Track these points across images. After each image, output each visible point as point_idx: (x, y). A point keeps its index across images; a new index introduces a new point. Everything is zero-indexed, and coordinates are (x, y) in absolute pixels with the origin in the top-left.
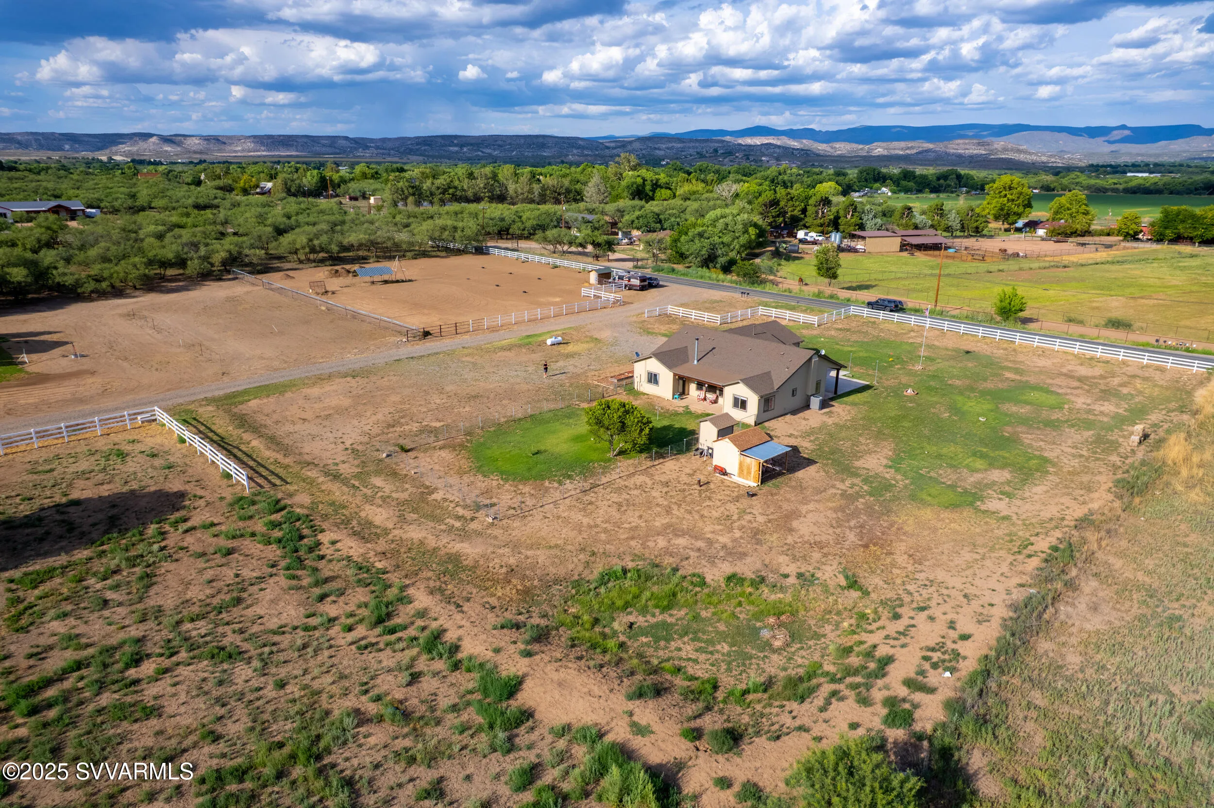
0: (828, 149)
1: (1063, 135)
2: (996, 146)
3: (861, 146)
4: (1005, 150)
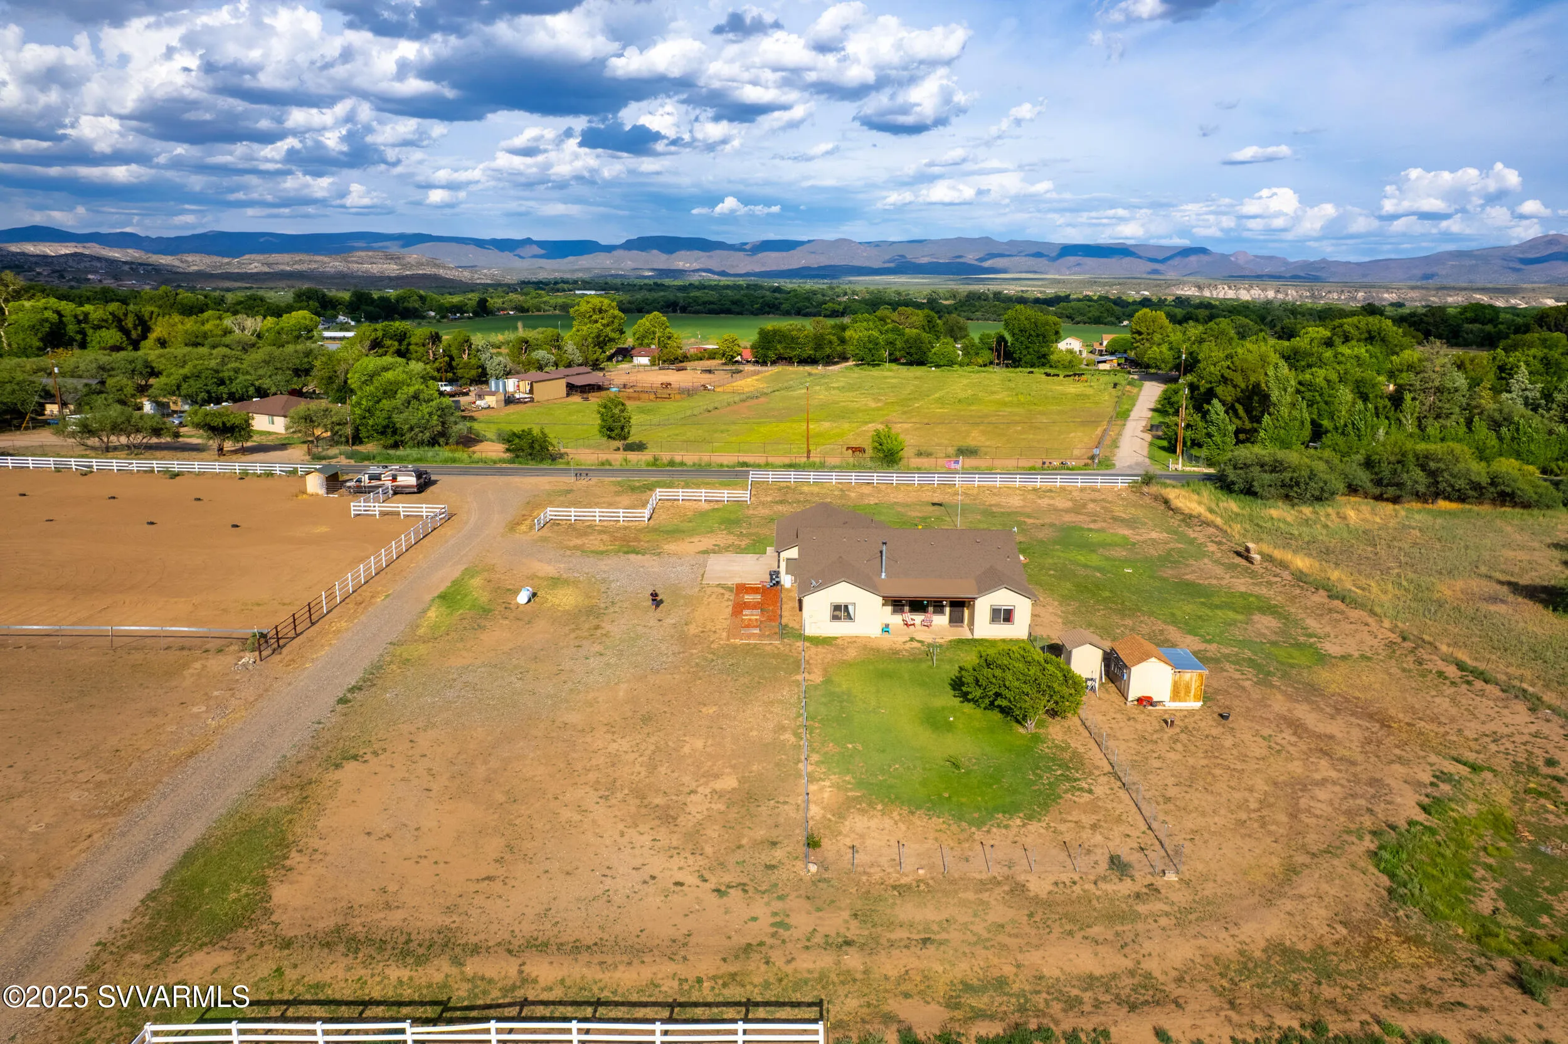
0: (177, 263)
1: (472, 247)
2: (408, 260)
3: (226, 260)
4: (420, 264)
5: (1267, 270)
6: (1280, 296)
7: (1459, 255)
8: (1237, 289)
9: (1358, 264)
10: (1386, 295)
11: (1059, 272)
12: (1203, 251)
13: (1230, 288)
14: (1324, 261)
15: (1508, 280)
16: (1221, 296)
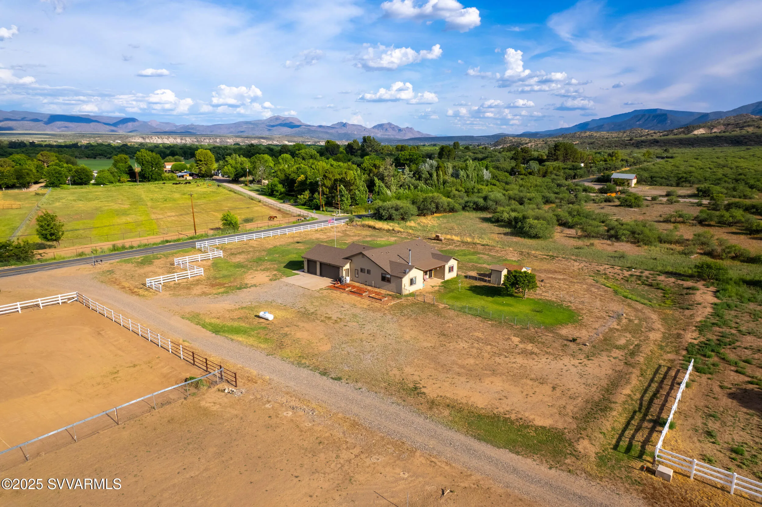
5: (167, 129)
6: (183, 142)
7: (247, 123)
8: (163, 139)
9: (208, 126)
10: (228, 140)
11: (52, 130)
12: (133, 120)
13: (159, 138)
14: (192, 125)
15: (266, 134)
16: (155, 142)
